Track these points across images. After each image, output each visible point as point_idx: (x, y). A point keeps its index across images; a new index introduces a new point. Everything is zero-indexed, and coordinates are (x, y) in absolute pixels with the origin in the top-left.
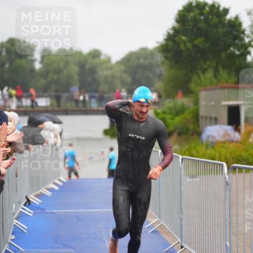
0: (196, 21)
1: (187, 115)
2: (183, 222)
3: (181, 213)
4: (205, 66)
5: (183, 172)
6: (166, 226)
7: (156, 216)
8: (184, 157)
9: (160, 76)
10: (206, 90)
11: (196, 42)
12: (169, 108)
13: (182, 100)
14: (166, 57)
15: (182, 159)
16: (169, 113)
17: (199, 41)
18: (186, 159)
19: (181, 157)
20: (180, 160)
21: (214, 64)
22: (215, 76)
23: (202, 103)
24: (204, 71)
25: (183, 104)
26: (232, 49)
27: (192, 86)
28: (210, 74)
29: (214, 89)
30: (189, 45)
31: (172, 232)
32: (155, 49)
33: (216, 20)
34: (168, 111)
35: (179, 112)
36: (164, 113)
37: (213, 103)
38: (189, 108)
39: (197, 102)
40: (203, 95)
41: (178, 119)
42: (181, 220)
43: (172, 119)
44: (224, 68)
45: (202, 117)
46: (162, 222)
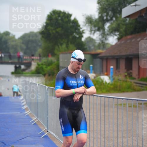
0: (57, 19)
1: (53, 66)
2: (48, 119)
3: (47, 115)
4: (62, 42)
5: (48, 94)
6: (40, 121)
7: (35, 116)
8: (49, 87)
9: (40, 46)
10: (63, 54)
11: (58, 30)
12: (45, 62)
13: (51, 58)
14: (43, 37)
15: (48, 88)
16: (45, 65)
17: (59, 30)
18: (50, 88)
19: (47, 87)
20: (47, 89)
21: (66, 41)
22: (67, 47)
23: (61, 60)
24: (61, 44)
25: (51, 60)
26: (75, 34)
27: (56, 52)
28: (64, 46)
29: (66, 53)
30: (54, 31)
31: (43, 124)
32: (38, 32)
33: (66, 20)
34: (44, 64)
35: (50, 64)
36: (42, 64)
37: (66, 60)
38: (54, 62)
39: (58, 60)
40: (61, 56)
41: (49, 68)
42: (47, 118)
43: (46, 67)
44: (71, 43)
45: (61, 67)
46: (39, 119)
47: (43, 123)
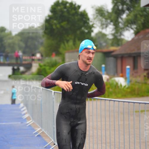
0: (62, 11)
3: (54, 124)
4: (68, 38)
5: (54, 100)
6: (45, 132)
7: (39, 126)
9: (42, 44)
10: (69, 52)
11: (62, 24)
12: (48, 63)
13: (55, 58)
14: (45, 33)
15: (54, 93)
16: (48, 66)
17: (64, 24)
18: (56, 93)
19: (53, 91)
20: (53, 94)
21: (73, 37)
22: (74, 44)
24: (68, 41)
25: (56, 61)
26: (83, 28)
27: (61, 50)
28: (71, 43)
29: (73, 52)
30: (58, 26)
33: (73, 11)
35: (53, 65)
36: (45, 65)
37: (73, 60)
39: (64, 59)
40: (67, 55)
41: (53, 69)
42: (54, 128)
43: (50, 69)
44: (79, 39)
46: (43, 130)
47: (49, 135)
